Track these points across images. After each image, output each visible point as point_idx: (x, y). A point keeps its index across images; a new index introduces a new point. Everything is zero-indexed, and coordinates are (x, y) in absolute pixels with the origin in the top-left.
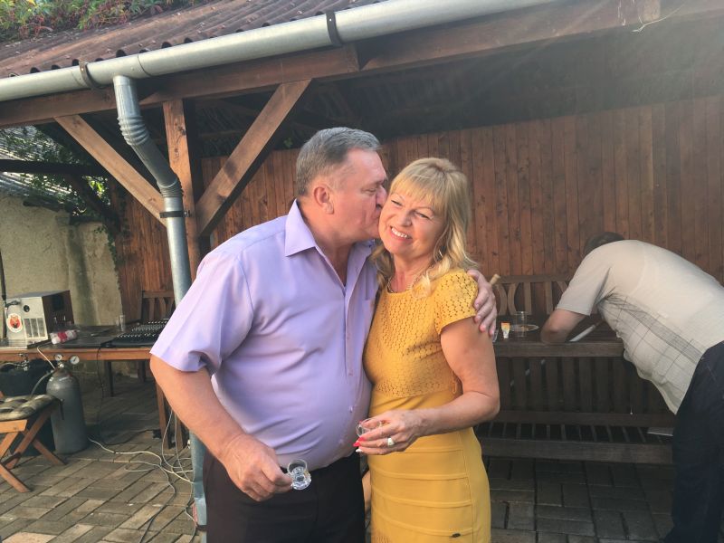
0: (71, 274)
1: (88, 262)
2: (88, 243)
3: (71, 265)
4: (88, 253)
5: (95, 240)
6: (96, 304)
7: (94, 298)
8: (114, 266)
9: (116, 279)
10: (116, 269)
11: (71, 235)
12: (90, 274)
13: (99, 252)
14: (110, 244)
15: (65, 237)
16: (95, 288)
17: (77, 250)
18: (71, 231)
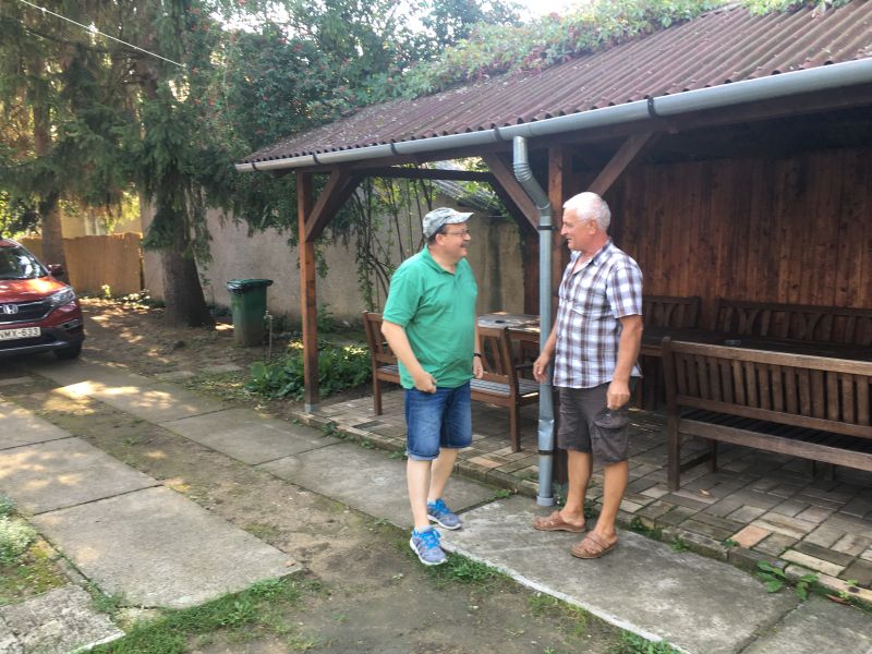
0: (487, 268)
1: (501, 257)
2: (503, 241)
3: (489, 259)
4: (502, 250)
5: (509, 239)
7: (503, 291)
8: (521, 263)
9: (522, 275)
10: (523, 266)
11: (490, 234)
12: (502, 269)
13: (512, 250)
14: (520, 244)
15: (486, 235)
16: (505, 280)
17: (494, 247)
18: (491, 231)
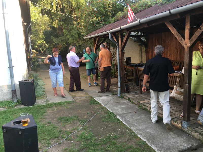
1: (142, 52)
2: (143, 49)
3: (140, 53)
4: (142, 51)
6: (143, 60)
7: (143, 59)
8: (145, 54)
11: (140, 48)
12: (142, 55)
13: (144, 51)
14: (145, 49)
16: (143, 57)
